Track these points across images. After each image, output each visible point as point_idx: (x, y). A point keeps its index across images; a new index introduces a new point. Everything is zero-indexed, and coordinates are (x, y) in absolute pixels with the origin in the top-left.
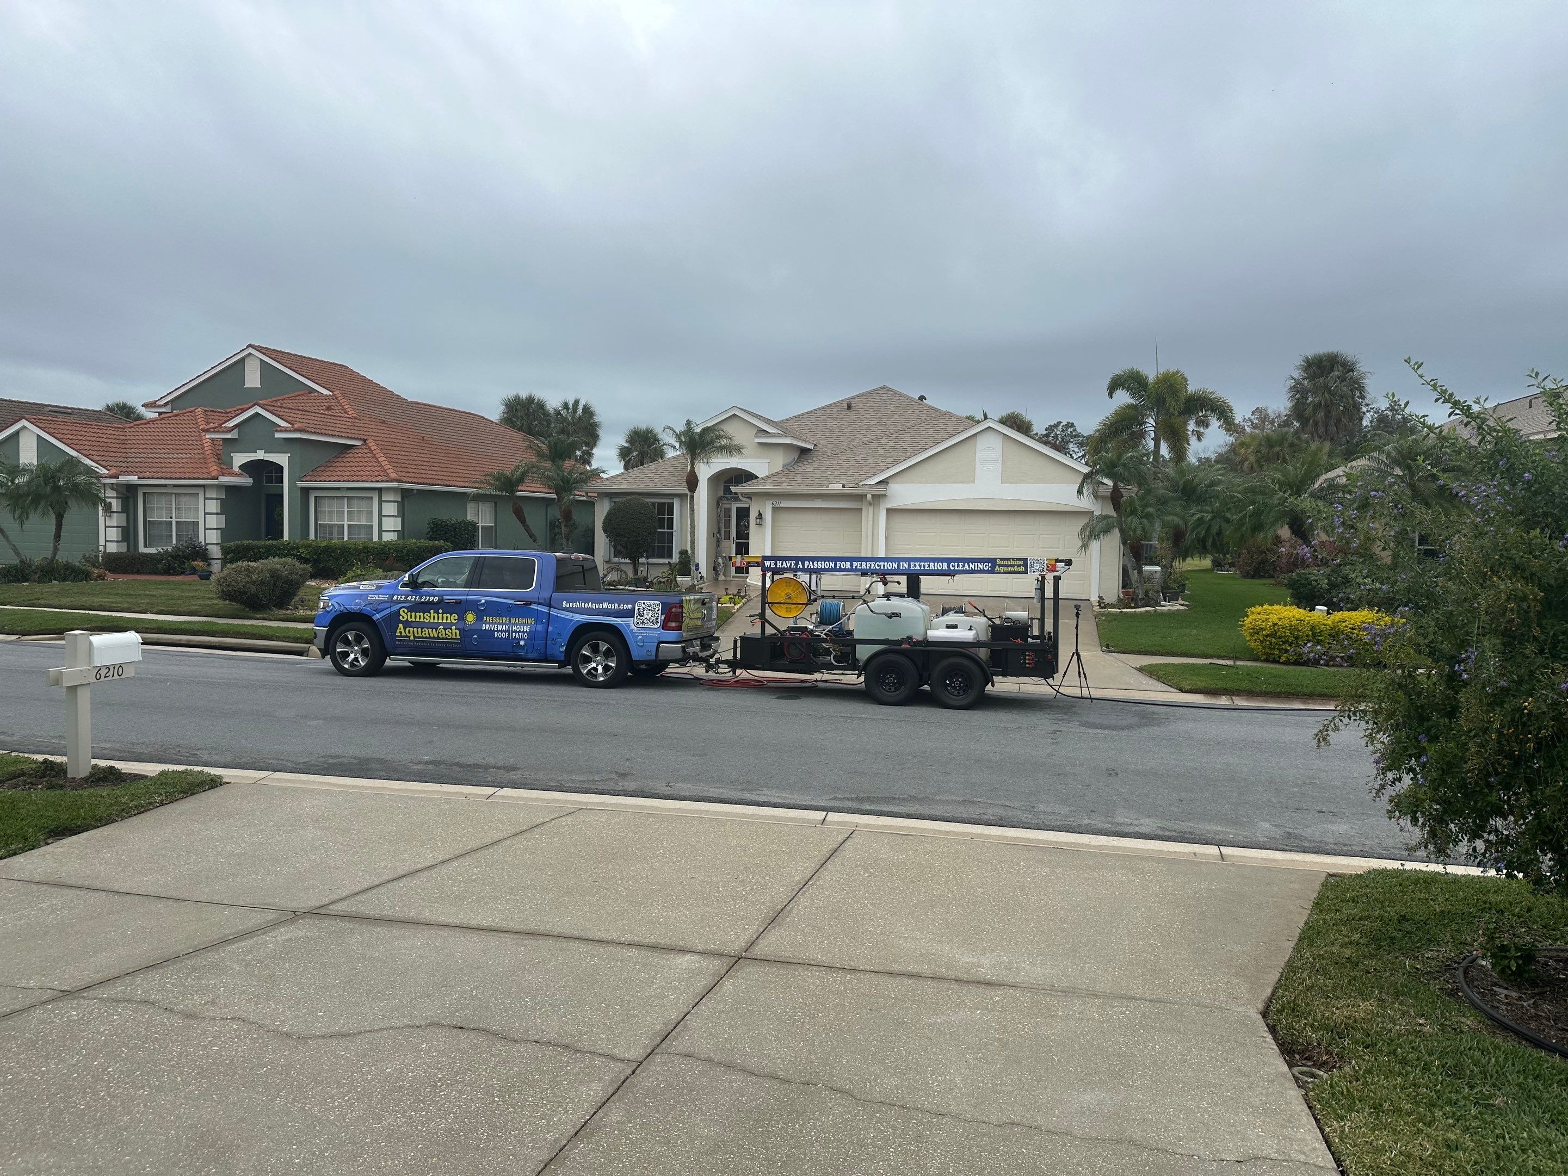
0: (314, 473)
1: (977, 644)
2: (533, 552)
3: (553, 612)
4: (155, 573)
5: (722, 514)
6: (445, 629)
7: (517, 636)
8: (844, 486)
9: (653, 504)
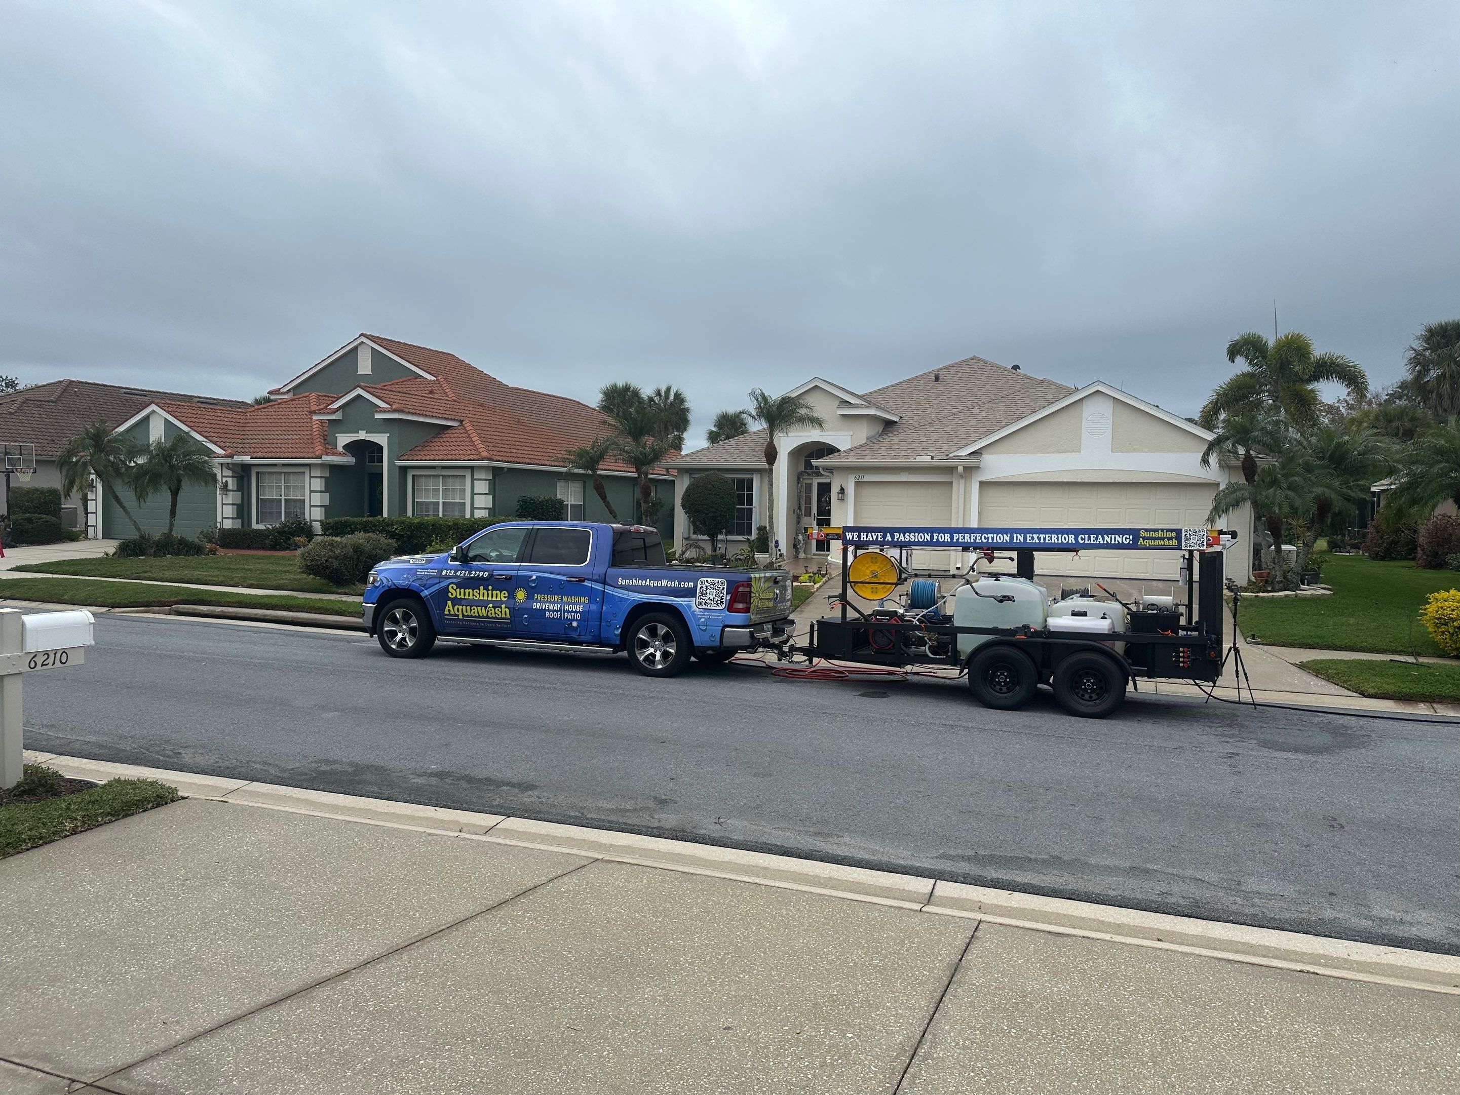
0: (413, 451)
1: (1112, 636)
2: (590, 523)
3: (609, 590)
4: (264, 548)
5: (803, 490)
6: (495, 608)
7: (570, 617)
8: (932, 458)
9: (733, 480)
